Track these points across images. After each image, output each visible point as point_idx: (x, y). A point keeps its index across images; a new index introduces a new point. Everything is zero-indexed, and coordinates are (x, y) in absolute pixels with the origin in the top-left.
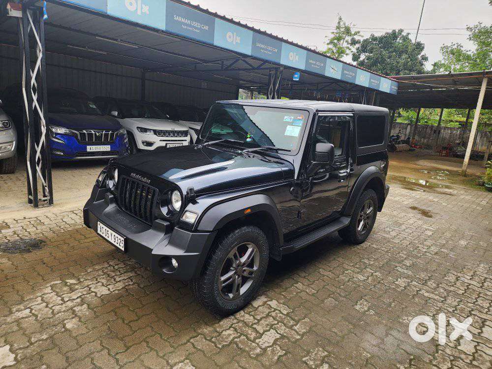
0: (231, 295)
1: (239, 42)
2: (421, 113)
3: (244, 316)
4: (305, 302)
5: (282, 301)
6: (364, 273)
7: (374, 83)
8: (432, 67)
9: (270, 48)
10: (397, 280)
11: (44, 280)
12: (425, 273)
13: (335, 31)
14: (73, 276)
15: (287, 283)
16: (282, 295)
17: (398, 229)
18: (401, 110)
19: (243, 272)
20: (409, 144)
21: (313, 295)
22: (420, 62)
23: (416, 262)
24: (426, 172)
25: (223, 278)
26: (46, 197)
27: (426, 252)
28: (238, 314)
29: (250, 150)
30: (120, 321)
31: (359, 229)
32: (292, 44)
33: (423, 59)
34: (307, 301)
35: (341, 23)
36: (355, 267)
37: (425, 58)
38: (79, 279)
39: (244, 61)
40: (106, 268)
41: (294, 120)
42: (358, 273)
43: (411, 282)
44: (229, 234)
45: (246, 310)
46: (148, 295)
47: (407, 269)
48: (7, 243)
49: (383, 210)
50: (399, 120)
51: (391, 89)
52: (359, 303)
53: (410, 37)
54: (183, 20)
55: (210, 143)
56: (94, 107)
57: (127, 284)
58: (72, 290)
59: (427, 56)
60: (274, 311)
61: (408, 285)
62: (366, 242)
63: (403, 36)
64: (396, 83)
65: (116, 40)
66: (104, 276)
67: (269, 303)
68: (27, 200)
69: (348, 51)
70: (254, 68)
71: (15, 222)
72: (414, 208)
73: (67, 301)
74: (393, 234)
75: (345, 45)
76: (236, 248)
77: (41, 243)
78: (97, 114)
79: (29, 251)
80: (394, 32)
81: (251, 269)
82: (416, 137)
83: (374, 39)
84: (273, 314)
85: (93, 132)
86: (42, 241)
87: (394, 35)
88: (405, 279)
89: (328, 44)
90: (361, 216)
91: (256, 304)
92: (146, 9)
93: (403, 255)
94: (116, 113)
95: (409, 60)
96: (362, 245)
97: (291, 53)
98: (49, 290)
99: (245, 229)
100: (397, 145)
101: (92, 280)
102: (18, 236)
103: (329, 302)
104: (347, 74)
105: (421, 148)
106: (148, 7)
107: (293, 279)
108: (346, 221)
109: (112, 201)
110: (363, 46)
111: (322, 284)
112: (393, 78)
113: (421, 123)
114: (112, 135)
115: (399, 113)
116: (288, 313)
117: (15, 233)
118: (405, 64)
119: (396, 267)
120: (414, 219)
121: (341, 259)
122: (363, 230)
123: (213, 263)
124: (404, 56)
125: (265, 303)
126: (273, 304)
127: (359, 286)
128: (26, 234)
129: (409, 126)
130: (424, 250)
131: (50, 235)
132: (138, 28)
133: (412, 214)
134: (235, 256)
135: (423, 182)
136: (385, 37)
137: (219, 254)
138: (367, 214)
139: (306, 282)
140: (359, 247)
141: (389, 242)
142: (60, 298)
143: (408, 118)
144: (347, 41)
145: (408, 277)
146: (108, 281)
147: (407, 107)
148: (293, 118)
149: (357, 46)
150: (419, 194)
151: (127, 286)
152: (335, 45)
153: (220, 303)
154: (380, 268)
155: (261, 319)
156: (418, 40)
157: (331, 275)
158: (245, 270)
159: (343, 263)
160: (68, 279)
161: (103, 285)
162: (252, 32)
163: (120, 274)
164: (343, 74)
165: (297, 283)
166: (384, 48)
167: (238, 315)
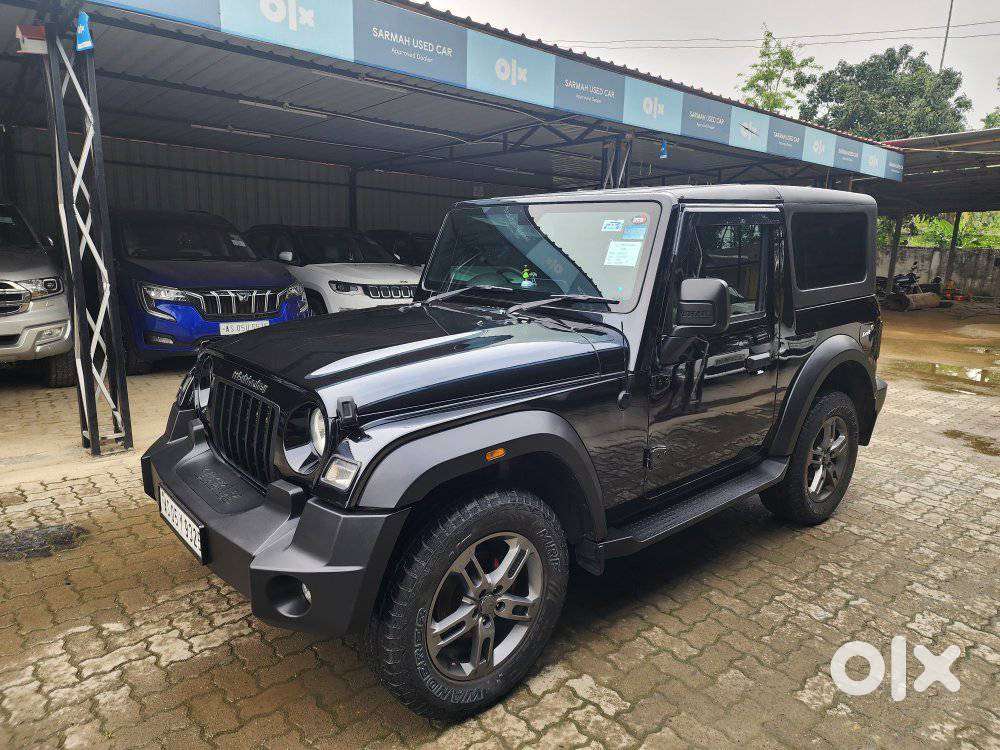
0: (468, 668)
1: (525, 79)
2: (962, 224)
3: (502, 720)
4: (667, 682)
5: (605, 679)
6: (828, 600)
7: (846, 156)
8: (983, 124)
9: (596, 90)
10: (912, 620)
11: (55, 623)
12: (988, 599)
13: (759, 61)
14: (122, 613)
15: (624, 628)
16: (610, 661)
17: (914, 485)
18: (916, 220)
19: (498, 609)
20: (939, 294)
21: (689, 660)
22: (954, 114)
23: (962, 570)
24: (981, 351)
25: (438, 627)
26: (119, 432)
27: (987, 542)
28: (489, 713)
29: (526, 306)
30: (194, 733)
31: (813, 488)
32: (647, 78)
33: (960, 105)
34: (670, 677)
35: (773, 44)
36: (802, 586)
37: (965, 104)
38: (131, 622)
39: (550, 128)
40: (202, 593)
41: (626, 227)
42: (810, 600)
43: (952, 622)
44: (451, 514)
45: (514, 702)
46: (280, 660)
47: (939, 588)
48: (7, 536)
49: (874, 439)
50: (913, 242)
51: (888, 169)
52: (809, 683)
53: (927, 60)
54: (395, 38)
55: (440, 297)
56: (243, 244)
57: (236, 633)
58: (108, 648)
59: (968, 98)
60: (583, 707)
61: (944, 633)
62: (832, 521)
63: (912, 60)
64: (899, 157)
65: (281, 104)
66: (190, 614)
67: (571, 683)
68: (81, 440)
69: (788, 101)
70: (569, 142)
71: (42, 488)
72: (954, 434)
73: (89, 677)
74: (903, 497)
75: (782, 88)
76: (472, 548)
77: (78, 535)
78: (247, 258)
79: (46, 554)
80: (891, 53)
81: (519, 600)
82: (955, 277)
83: (846, 70)
84: (579, 716)
85: (233, 295)
86: (81, 530)
87: (891, 59)
88: (934, 616)
89: (744, 90)
90: (816, 457)
91: (538, 685)
92: (307, 17)
93: (927, 551)
94: (289, 256)
95: (928, 109)
96: (822, 527)
97: (647, 99)
98: (56, 649)
99: (495, 501)
100: (909, 296)
101: (159, 624)
102: (36, 520)
103: (732, 680)
104: (782, 140)
105: (967, 299)
106: (311, 13)
107: (641, 617)
108: (776, 471)
109: (199, 438)
110: (821, 88)
111: (716, 629)
112: (892, 144)
113: (966, 244)
114: (272, 299)
115: (912, 227)
116: (618, 714)
117: (32, 513)
118: (919, 120)
119: (911, 583)
120: (954, 460)
121: (765, 565)
122: (824, 490)
123: (406, 590)
124: (916, 102)
125: (562, 683)
126: (583, 685)
127: (812, 637)
128: (56, 514)
129: (937, 254)
130: (984, 538)
131: (103, 515)
132: (316, 72)
133: (949, 447)
134: (470, 568)
135: (974, 374)
136: (872, 65)
137: (421, 566)
138: (833, 452)
139: (674, 626)
140: (813, 532)
141: (892, 517)
142: (74, 670)
143: (934, 236)
144: (785, 81)
145: (940, 610)
146: (195, 625)
147: (930, 210)
148: (622, 221)
149: (810, 88)
150: (964, 401)
151: (234, 637)
152: (760, 91)
153: (436, 690)
154: (868, 586)
155: (545, 730)
156: (947, 66)
157: (739, 607)
158: (501, 604)
159: (772, 575)
160: (109, 622)
161: (181, 637)
162: (553, 57)
163: (228, 607)
164: (771, 139)
165: (651, 627)
166: (870, 88)
167: (488, 719)
